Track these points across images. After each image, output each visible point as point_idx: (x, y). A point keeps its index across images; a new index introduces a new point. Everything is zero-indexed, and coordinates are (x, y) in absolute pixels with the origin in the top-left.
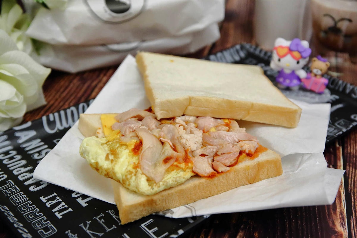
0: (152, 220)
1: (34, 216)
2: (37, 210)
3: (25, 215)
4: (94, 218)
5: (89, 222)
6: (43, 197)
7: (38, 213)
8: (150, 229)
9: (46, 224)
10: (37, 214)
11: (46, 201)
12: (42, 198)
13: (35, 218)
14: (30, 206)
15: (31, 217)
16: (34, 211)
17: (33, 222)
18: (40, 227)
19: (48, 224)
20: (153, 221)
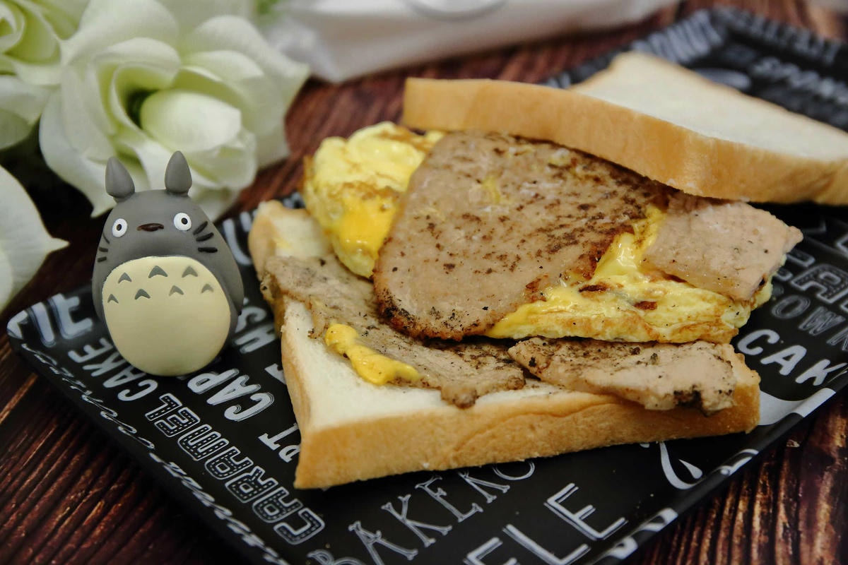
0: (573, 488)
1: (253, 486)
2: (257, 471)
3: (230, 486)
4: (417, 486)
5: (405, 499)
6: (266, 435)
7: (263, 479)
8: (574, 511)
9: (290, 507)
10: (262, 483)
11: (278, 446)
12: (264, 438)
13: (259, 492)
14: (237, 461)
15: (246, 491)
16: (251, 474)
17: (255, 504)
18: (277, 515)
19: (297, 507)
20: (577, 488)
